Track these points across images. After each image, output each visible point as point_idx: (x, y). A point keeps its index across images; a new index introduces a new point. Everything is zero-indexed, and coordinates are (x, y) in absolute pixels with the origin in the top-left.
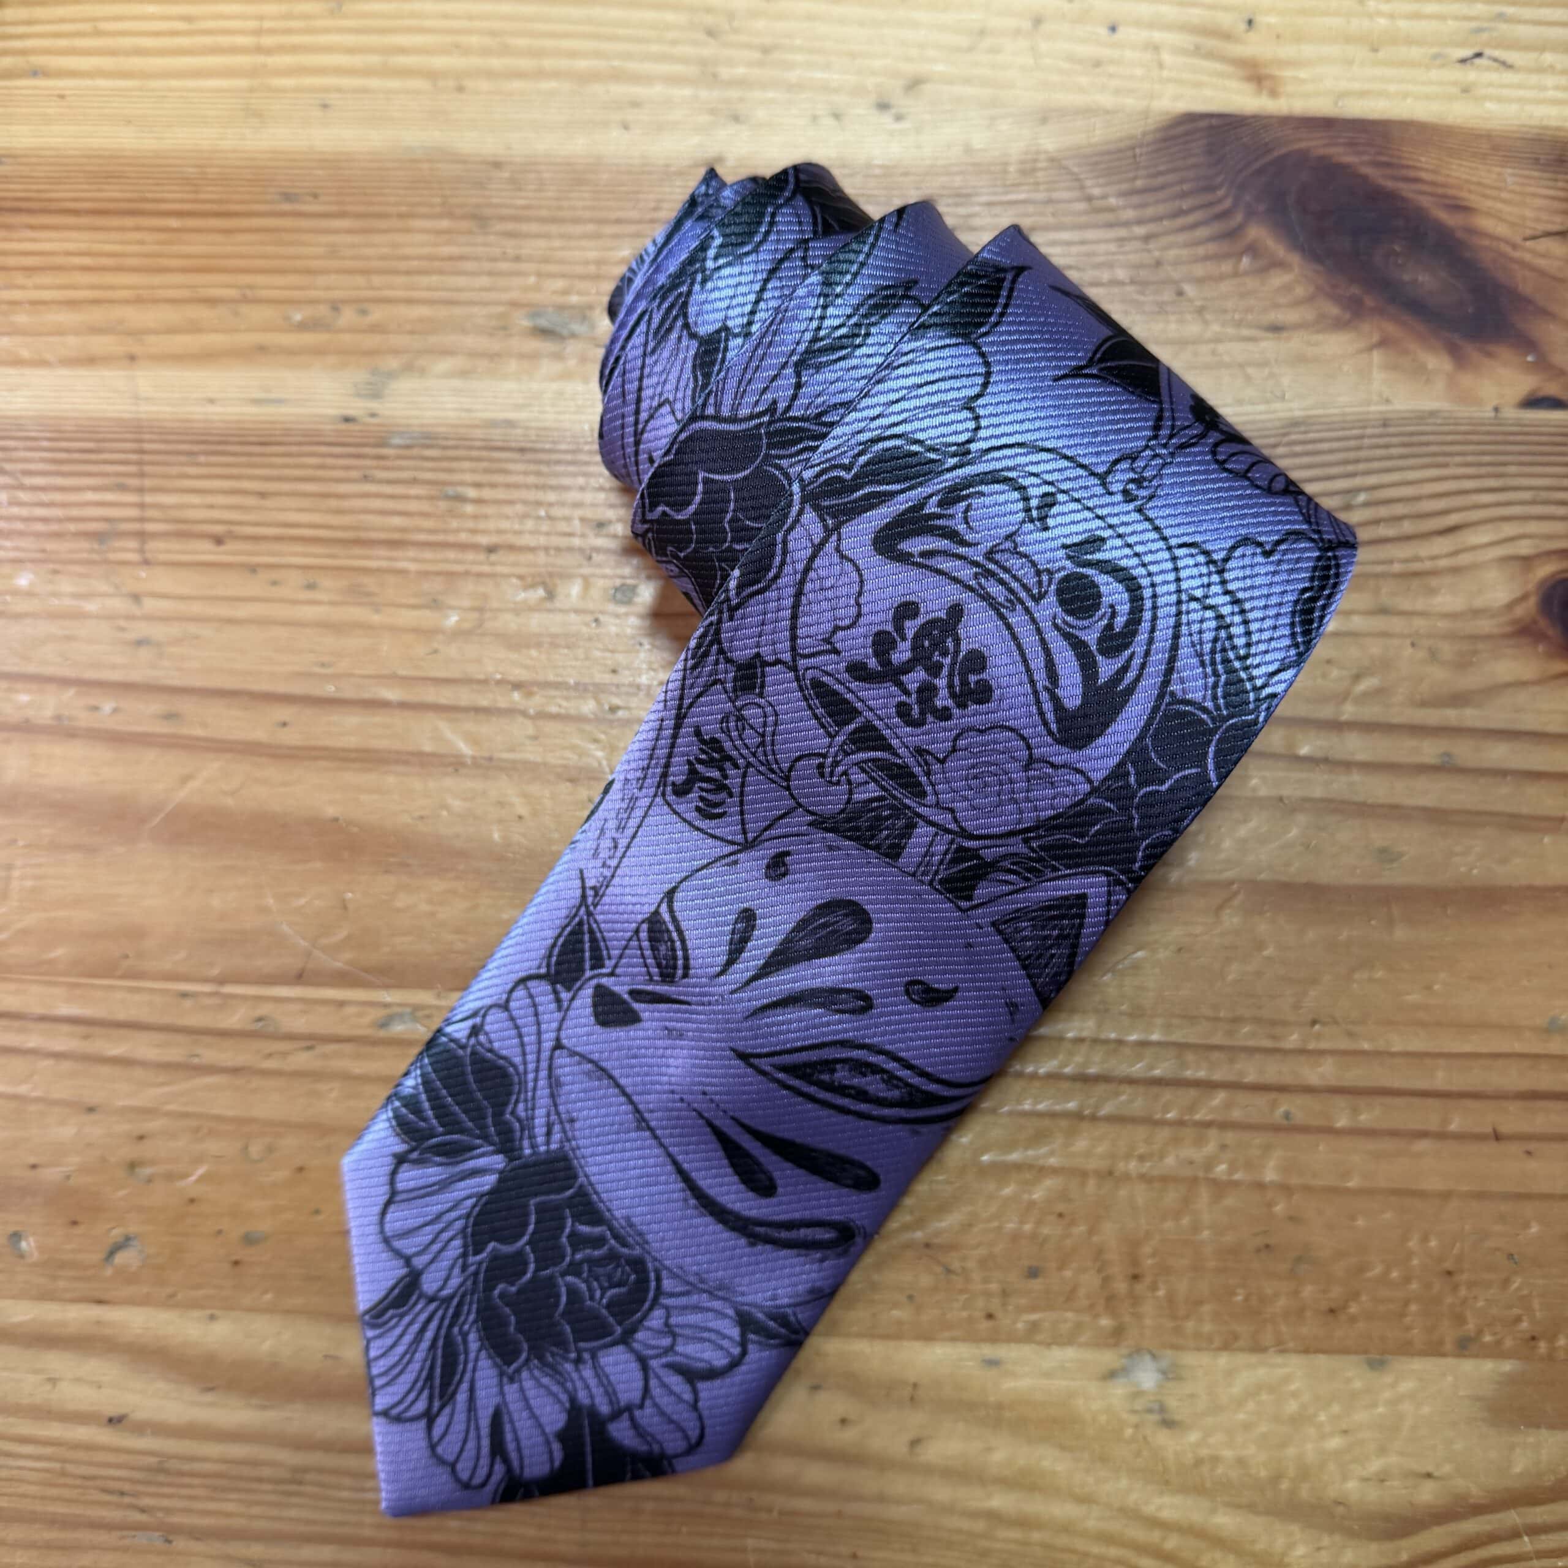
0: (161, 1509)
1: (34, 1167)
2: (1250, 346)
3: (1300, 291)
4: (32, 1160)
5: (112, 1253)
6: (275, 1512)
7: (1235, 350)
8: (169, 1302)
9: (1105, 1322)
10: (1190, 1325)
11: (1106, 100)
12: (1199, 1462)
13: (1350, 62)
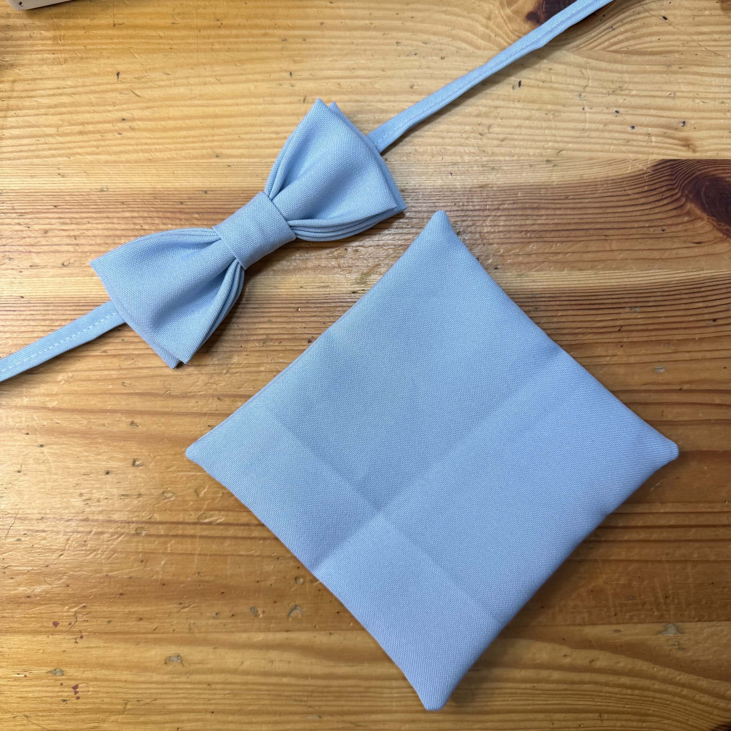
0: (316, 706)
1: (258, 582)
2: (690, 250)
3: (708, 228)
4: (257, 579)
5: (290, 613)
6: (359, 704)
7: (685, 252)
8: (314, 629)
9: (656, 613)
10: (686, 613)
11: (631, 156)
12: (693, 662)
13: (722, 137)
